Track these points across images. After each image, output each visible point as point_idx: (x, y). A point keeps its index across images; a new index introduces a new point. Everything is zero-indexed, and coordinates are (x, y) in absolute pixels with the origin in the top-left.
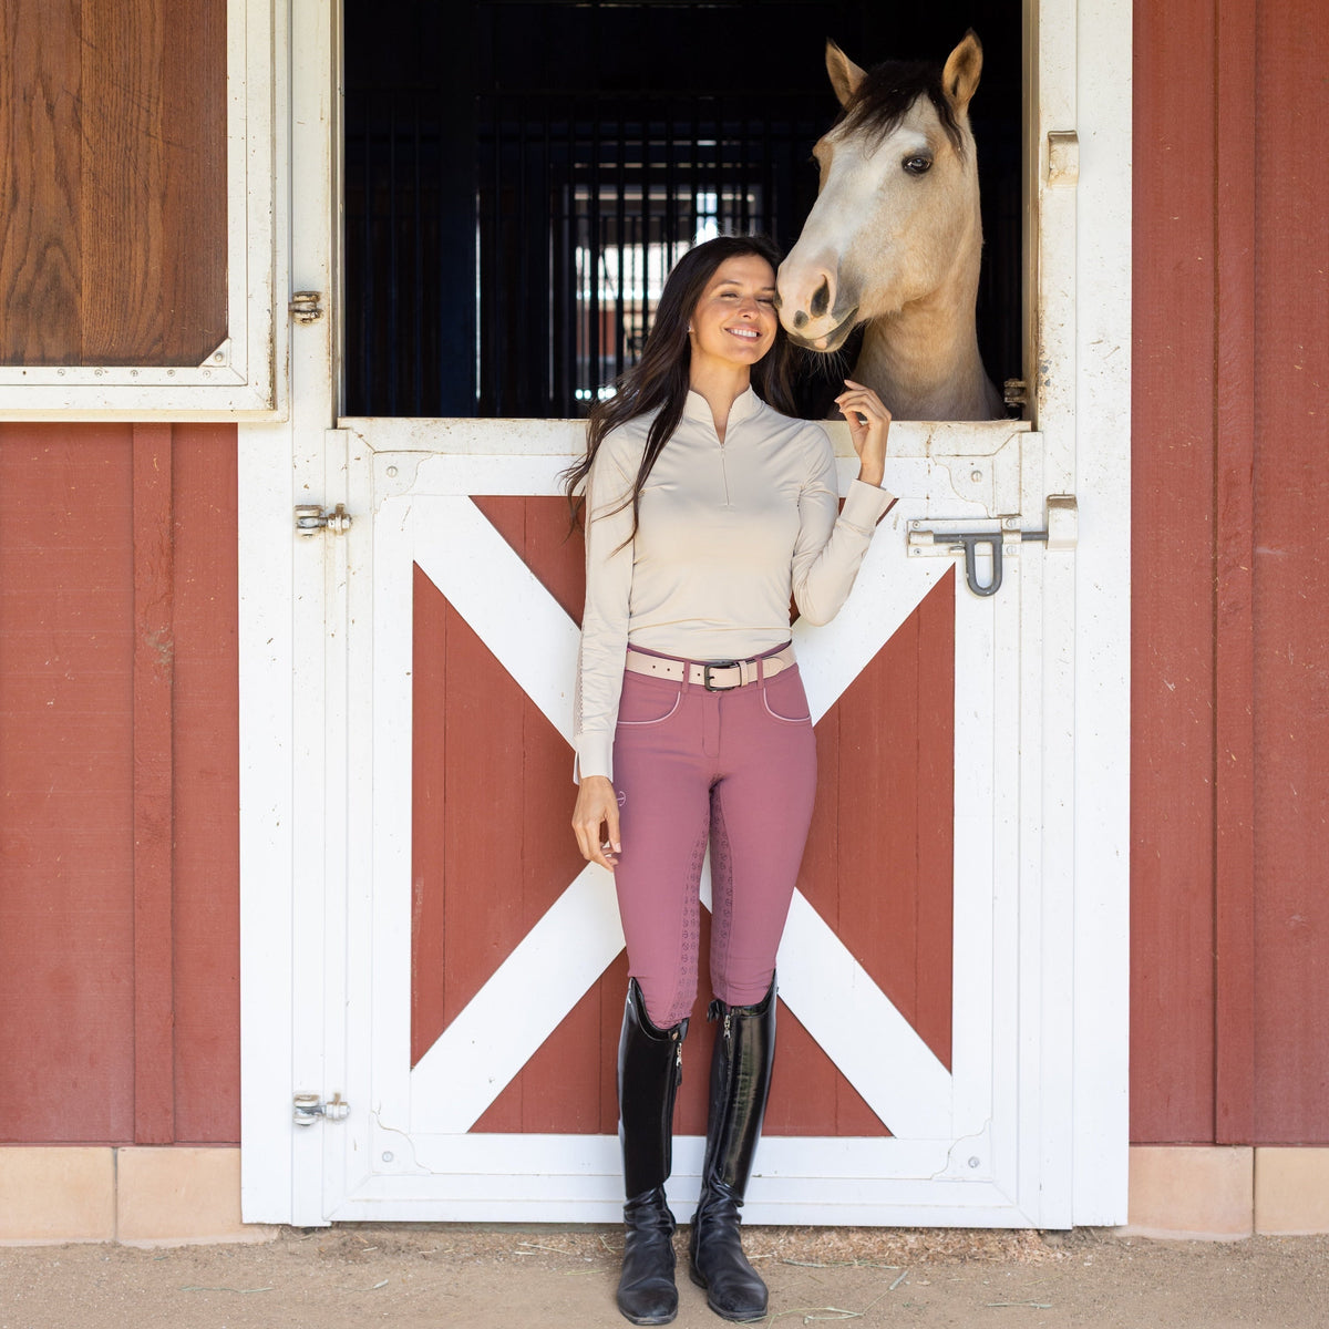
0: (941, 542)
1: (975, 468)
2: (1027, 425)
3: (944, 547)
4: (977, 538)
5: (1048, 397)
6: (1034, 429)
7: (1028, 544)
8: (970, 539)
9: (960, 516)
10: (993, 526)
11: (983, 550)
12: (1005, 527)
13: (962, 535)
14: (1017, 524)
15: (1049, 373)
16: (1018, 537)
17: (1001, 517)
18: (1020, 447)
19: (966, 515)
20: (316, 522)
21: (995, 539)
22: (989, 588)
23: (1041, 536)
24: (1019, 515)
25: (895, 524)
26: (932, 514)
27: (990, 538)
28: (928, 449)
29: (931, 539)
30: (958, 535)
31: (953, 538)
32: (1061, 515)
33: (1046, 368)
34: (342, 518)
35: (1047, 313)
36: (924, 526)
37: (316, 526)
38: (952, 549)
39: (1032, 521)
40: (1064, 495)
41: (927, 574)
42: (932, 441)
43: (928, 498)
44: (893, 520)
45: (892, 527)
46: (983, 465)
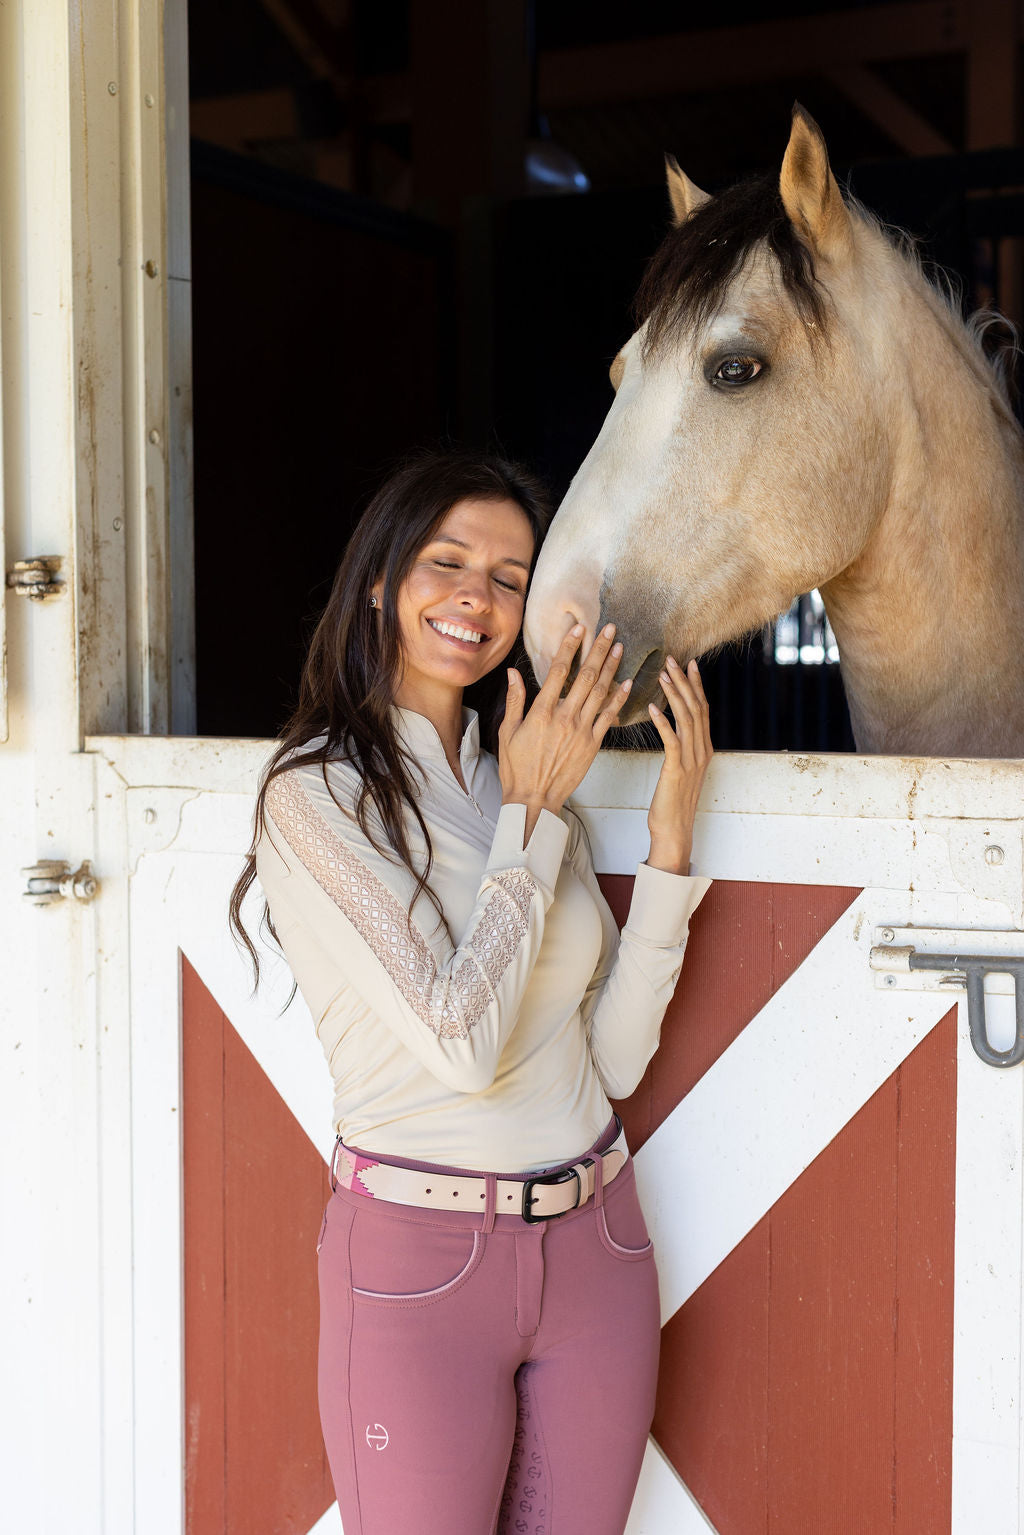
0: (923, 967)
1: (991, 840)
3: (933, 977)
4: (989, 964)
8: (976, 966)
9: (967, 923)
10: (1018, 945)
11: (999, 986)
13: (963, 958)
19: (976, 923)
20: (48, 886)
21: (1017, 971)
22: (1010, 1054)
25: (857, 931)
26: (919, 918)
27: (1012, 967)
28: (911, 805)
29: (903, 961)
30: (951, 958)
31: (943, 963)
34: (76, 882)
36: (904, 937)
37: (49, 892)
38: (947, 981)
41: (910, 1020)
42: (918, 791)
43: (912, 889)
44: (853, 924)
45: (852, 936)
46: (1005, 835)
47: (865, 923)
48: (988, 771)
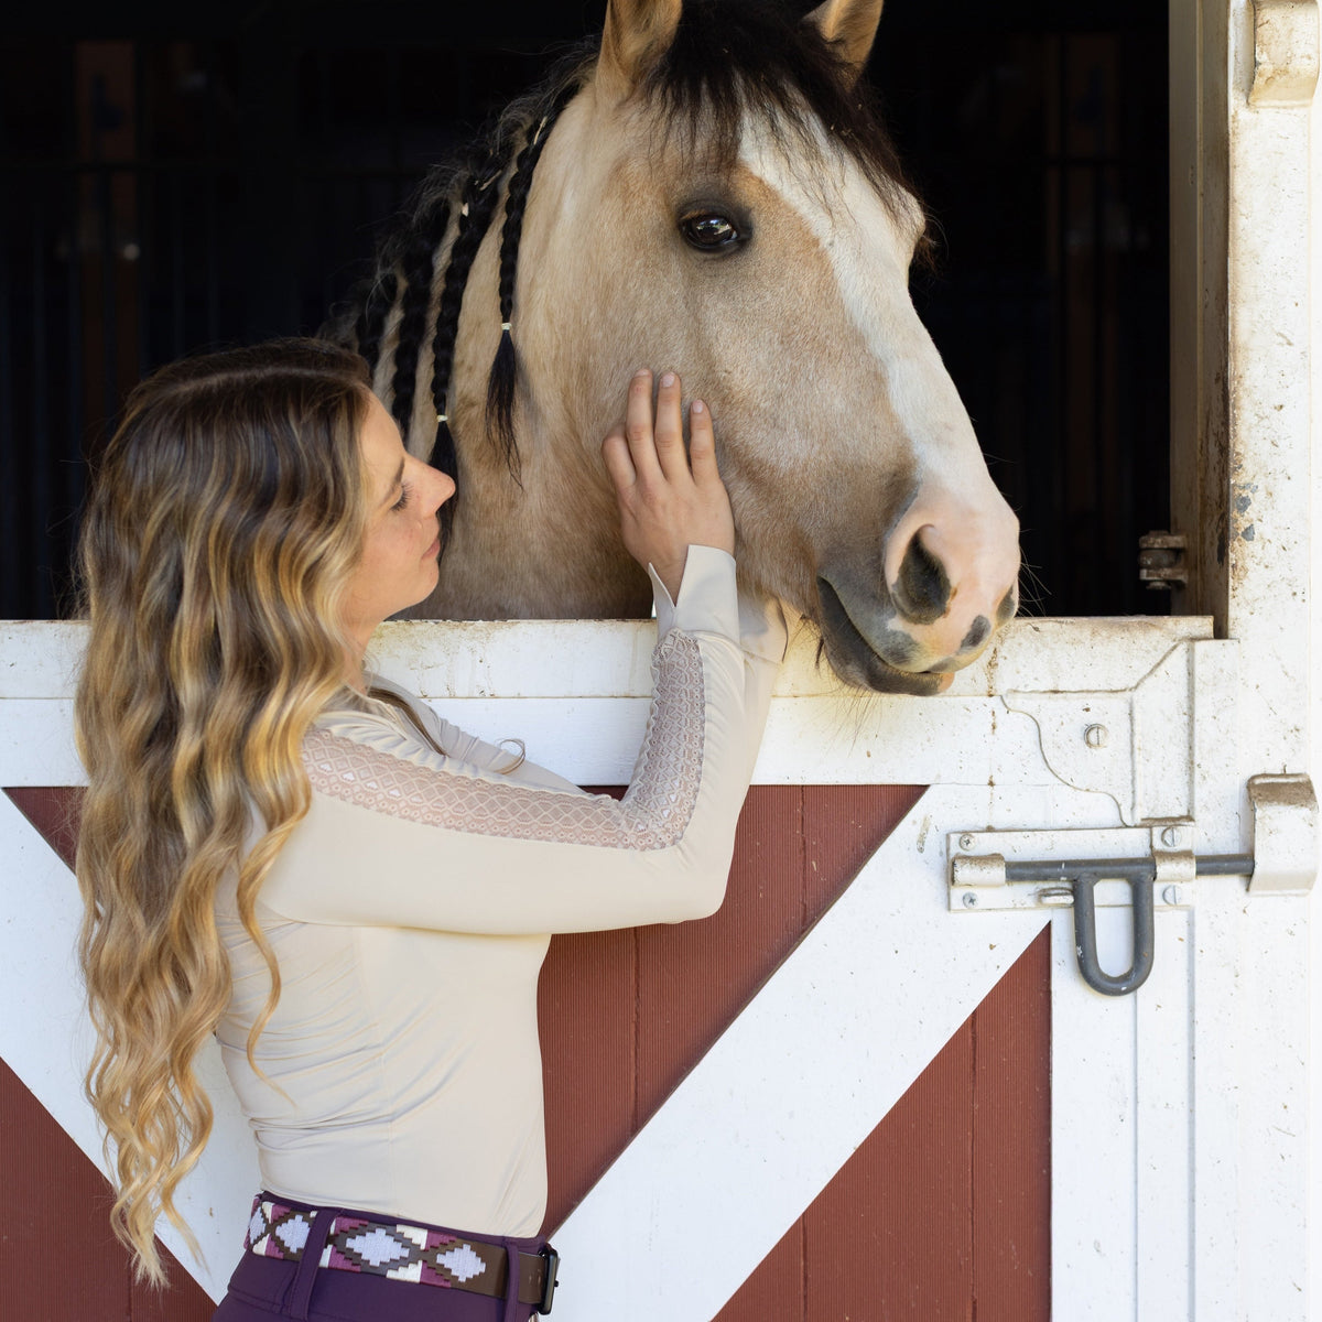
0: (1021, 879)
1: (1091, 718)
2: (1205, 624)
3: (1027, 889)
4: (1100, 869)
5: (1250, 564)
6: (1220, 632)
7: (1208, 882)
8: (1085, 873)
9: (1060, 823)
10: (1132, 844)
11: (1110, 896)
12: (1158, 845)
13: (1069, 863)
14: (1186, 838)
15: (1251, 512)
16: (1189, 868)
17: (1149, 823)
18: (1191, 674)
19: (1072, 823)
21: (1138, 875)
22: (1124, 978)
23: (1241, 865)
24: (1190, 818)
25: (921, 841)
26: (1000, 820)
27: (1127, 869)
28: (991, 678)
29: (999, 873)
30: (1057, 864)
31: (1047, 871)
32: (1277, 820)
33: (1245, 503)
35: (1247, 383)
36: (983, 844)
38: (1045, 893)
39: (1214, 832)
40: (1284, 775)
41: (992, 947)
42: (1000, 661)
43: (991, 784)
44: (916, 831)
45: (915, 847)
46: (1109, 712)
47: (932, 829)
48: (1087, 633)
